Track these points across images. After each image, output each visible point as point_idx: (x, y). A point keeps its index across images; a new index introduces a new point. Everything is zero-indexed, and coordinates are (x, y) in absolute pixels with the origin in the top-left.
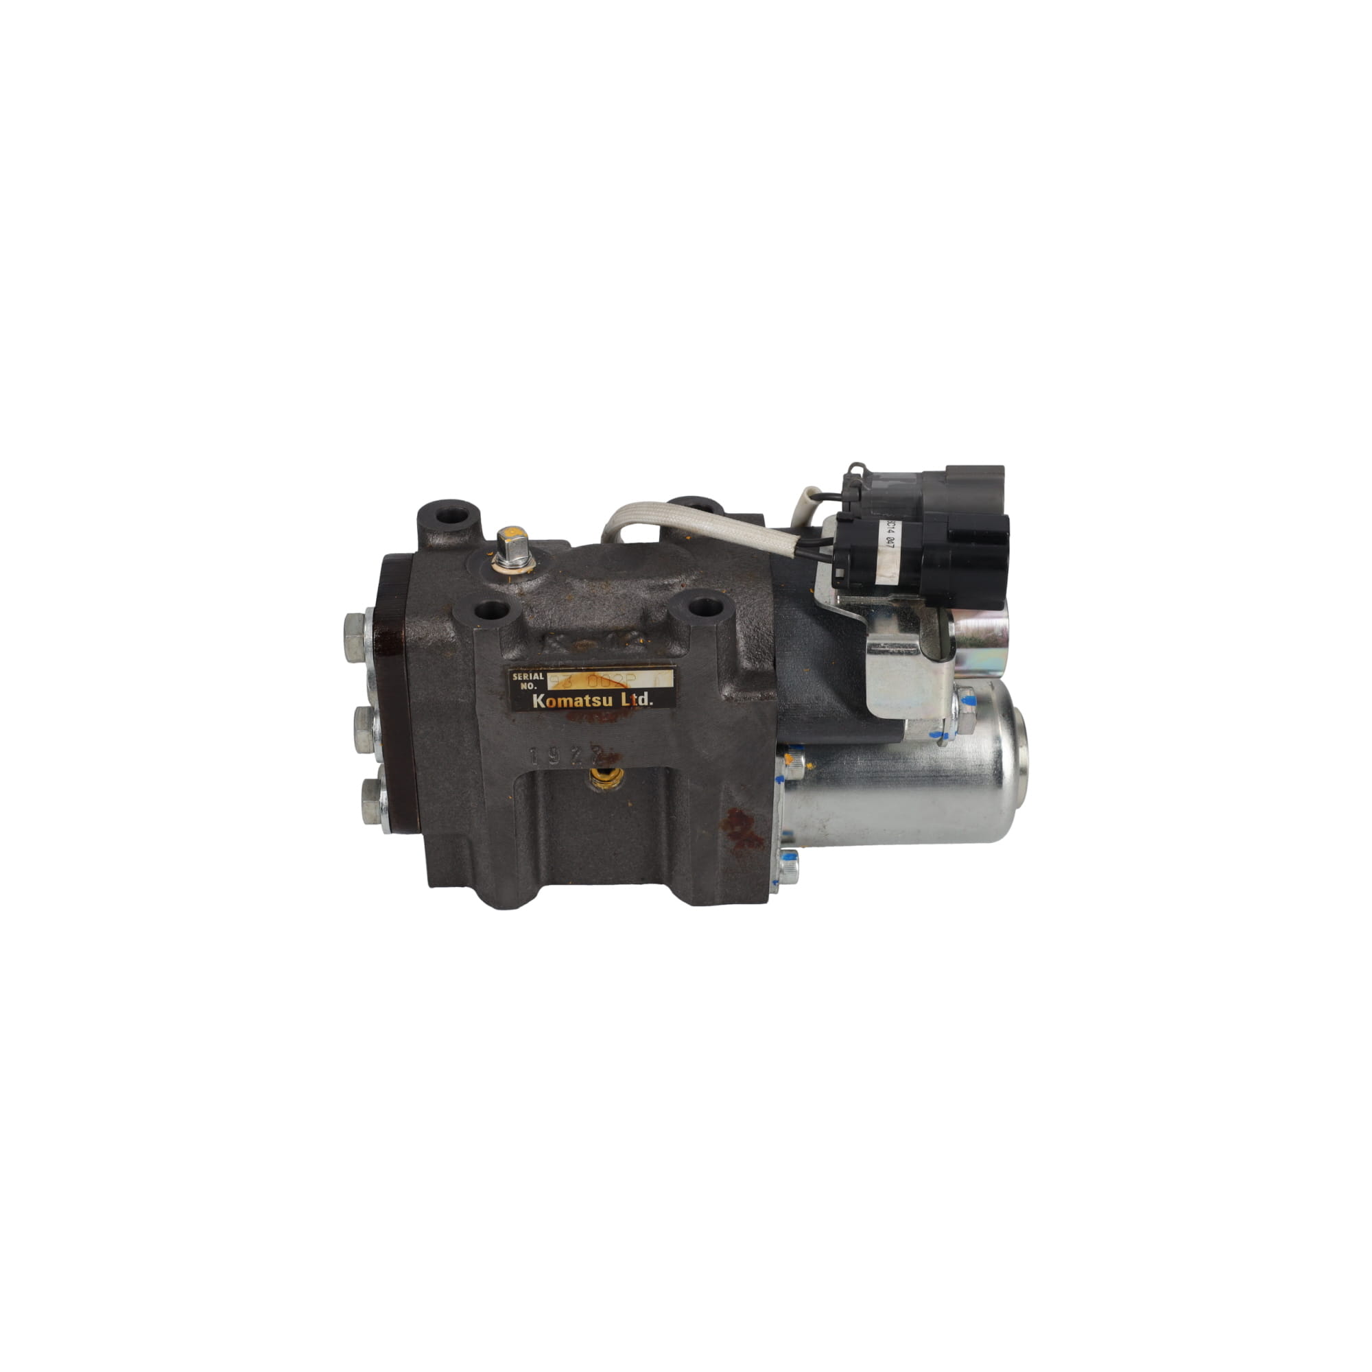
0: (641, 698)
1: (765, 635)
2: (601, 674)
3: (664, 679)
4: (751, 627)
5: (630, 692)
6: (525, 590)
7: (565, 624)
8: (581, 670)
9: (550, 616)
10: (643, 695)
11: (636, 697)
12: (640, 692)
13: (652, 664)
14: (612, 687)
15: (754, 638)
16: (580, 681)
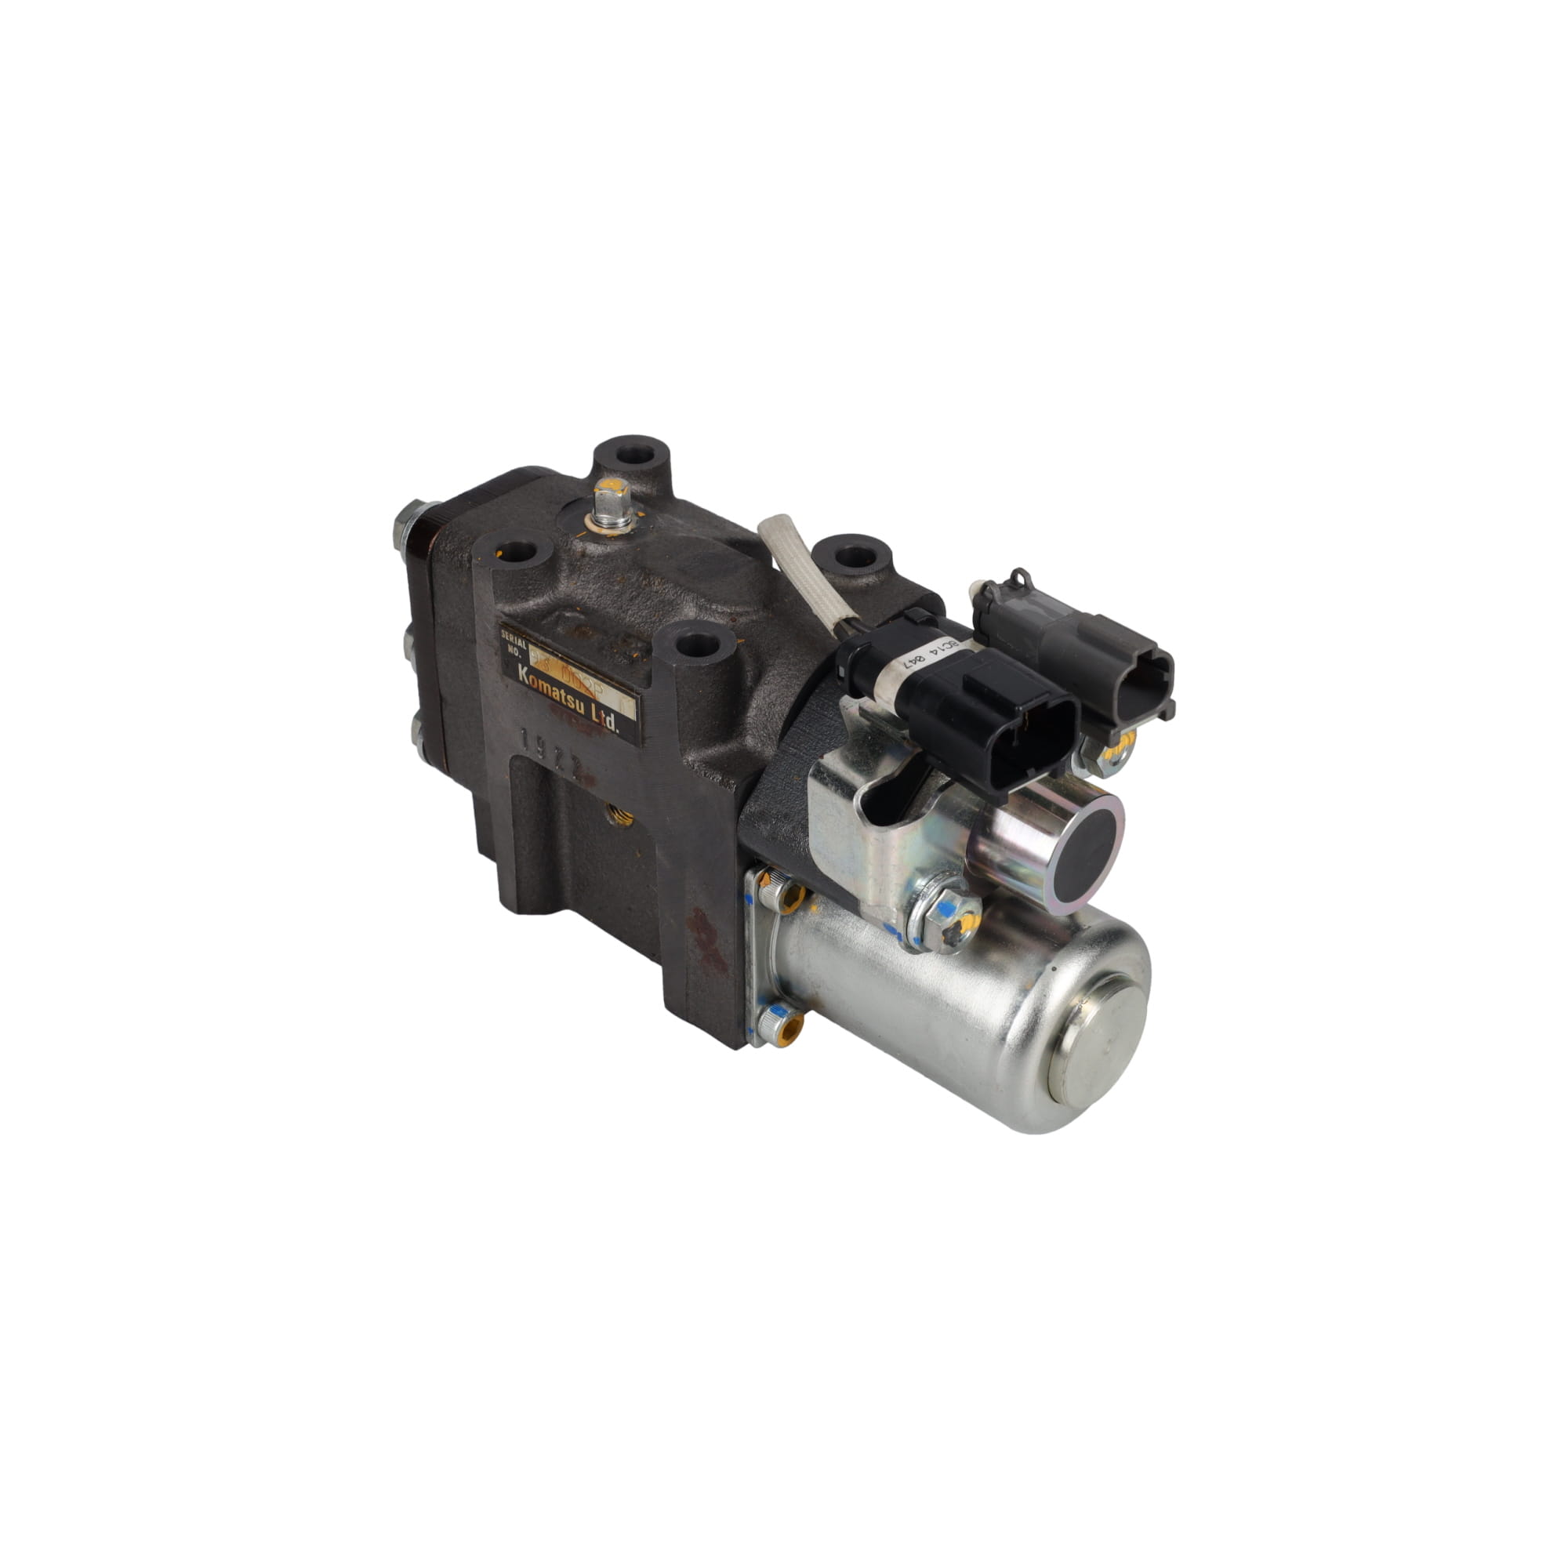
0: (608, 719)
1: (777, 716)
2: (574, 669)
3: (627, 707)
4: (767, 699)
5: (600, 707)
6: (588, 552)
7: (599, 606)
8: (557, 656)
9: (591, 591)
10: (610, 716)
11: (604, 716)
12: (609, 711)
13: (617, 682)
14: (583, 691)
15: (765, 715)
16: (555, 668)
